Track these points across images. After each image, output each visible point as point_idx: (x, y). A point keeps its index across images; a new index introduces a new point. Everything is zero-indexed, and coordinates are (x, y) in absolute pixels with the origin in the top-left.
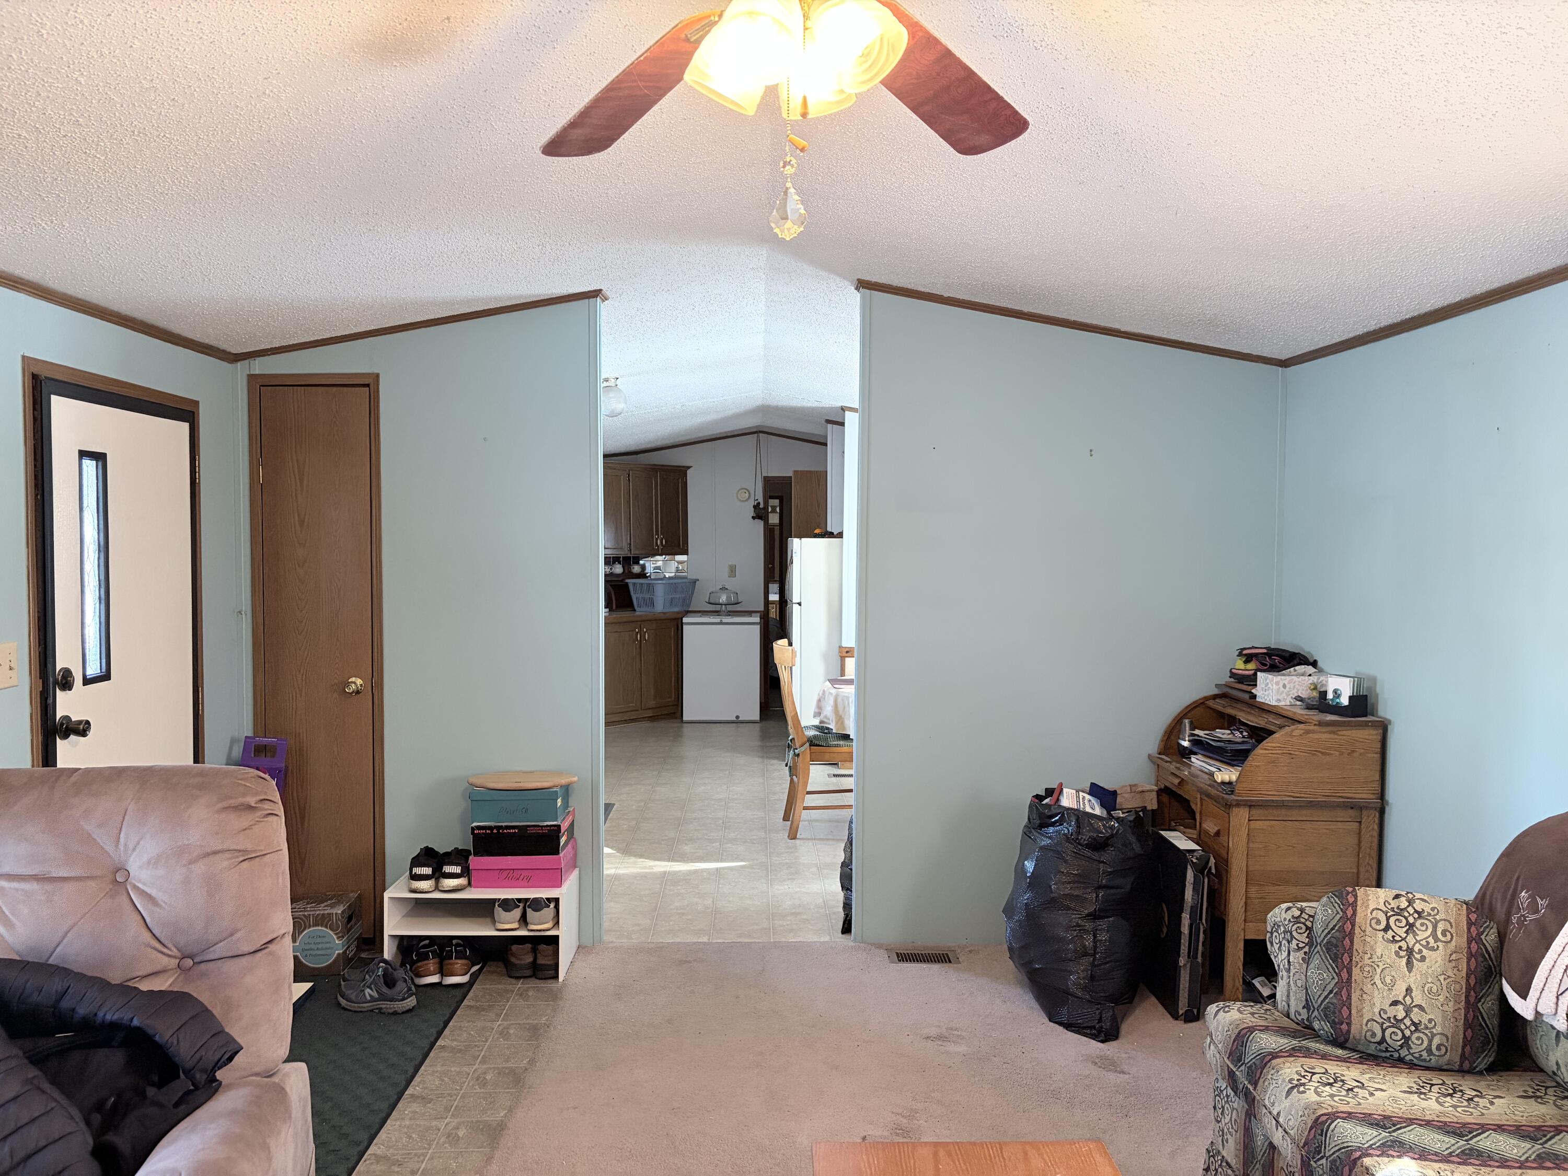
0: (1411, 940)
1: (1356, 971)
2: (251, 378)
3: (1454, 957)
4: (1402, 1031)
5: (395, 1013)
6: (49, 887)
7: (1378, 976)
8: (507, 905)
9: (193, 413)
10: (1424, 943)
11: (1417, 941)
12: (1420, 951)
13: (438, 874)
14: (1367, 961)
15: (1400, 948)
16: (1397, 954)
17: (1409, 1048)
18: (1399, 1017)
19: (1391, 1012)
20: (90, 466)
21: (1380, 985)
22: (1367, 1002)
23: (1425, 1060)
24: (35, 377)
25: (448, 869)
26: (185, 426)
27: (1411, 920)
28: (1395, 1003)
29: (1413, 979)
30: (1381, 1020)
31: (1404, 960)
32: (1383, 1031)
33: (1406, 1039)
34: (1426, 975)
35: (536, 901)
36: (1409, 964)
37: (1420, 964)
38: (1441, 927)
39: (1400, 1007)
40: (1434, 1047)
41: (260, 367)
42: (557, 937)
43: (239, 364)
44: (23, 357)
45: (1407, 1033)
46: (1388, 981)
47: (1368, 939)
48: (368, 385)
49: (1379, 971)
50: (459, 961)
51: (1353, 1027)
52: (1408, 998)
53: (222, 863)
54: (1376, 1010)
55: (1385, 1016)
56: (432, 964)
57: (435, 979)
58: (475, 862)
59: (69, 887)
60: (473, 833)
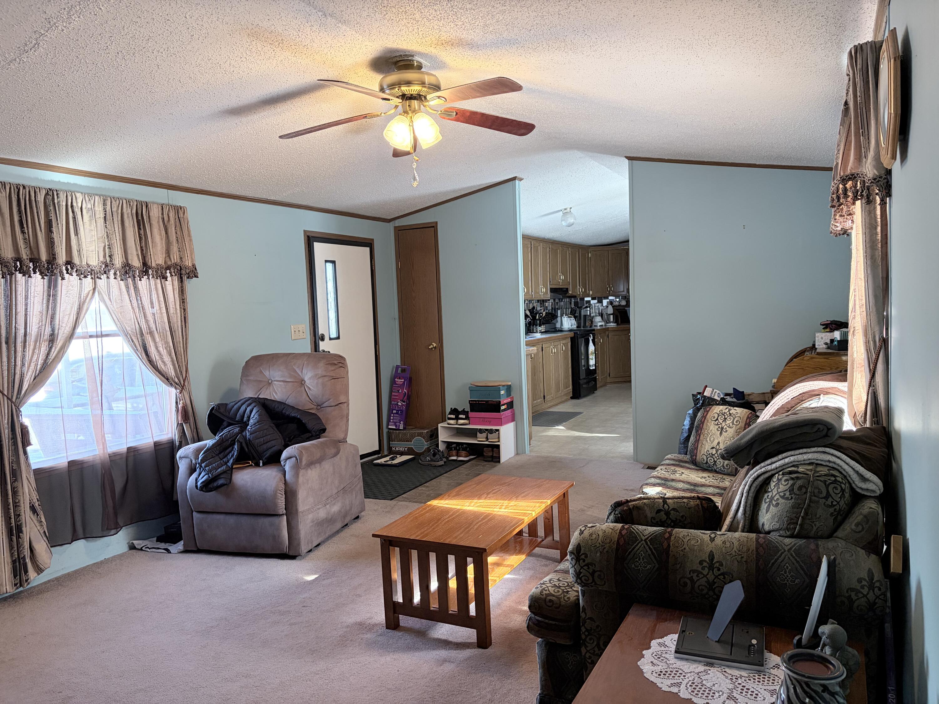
0: (723, 424)
1: (702, 436)
2: (395, 227)
3: (738, 431)
4: (714, 459)
5: (435, 466)
6: (285, 384)
7: (708, 438)
8: (481, 431)
9: (371, 243)
10: (728, 425)
11: (726, 425)
12: (726, 428)
13: (457, 418)
14: (706, 432)
15: (719, 427)
16: (717, 429)
17: (716, 466)
18: (713, 454)
19: (711, 451)
20: (330, 266)
21: (709, 441)
22: (703, 448)
23: (723, 471)
24: (308, 236)
25: (461, 416)
26: (368, 249)
27: (726, 417)
28: (713, 448)
29: (721, 439)
30: (706, 455)
31: (720, 432)
32: (707, 459)
33: (715, 462)
34: (726, 437)
35: (491, 429)
36: (721, 433)
37: (725, 433)
38: (736, 419)
39: (714, 450)
40: (725, 465)
41: (398, 223)
42: (499, 445)
43: (391, 223)
44: (304, 230)
45: (716, 459)
46: (712, 440)
47: (708, 424)
48: (433, 227)
49: (709, 436)
50: (464, 452)
51: (697, 457)
52: (718, 446)
53: (326, 379)
54: (706, 451)
55: (708, 453)
56: (454, 452)
57: (454, 458)
58: (471, 414)
59: (290, 384)
60: (469, 403)
